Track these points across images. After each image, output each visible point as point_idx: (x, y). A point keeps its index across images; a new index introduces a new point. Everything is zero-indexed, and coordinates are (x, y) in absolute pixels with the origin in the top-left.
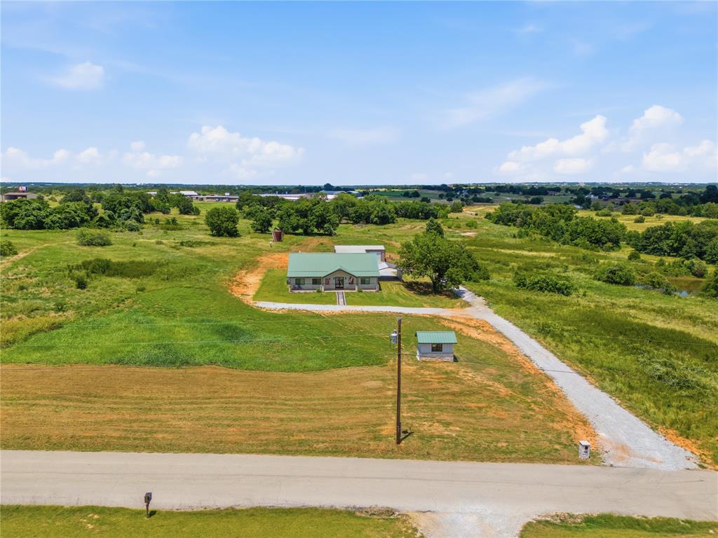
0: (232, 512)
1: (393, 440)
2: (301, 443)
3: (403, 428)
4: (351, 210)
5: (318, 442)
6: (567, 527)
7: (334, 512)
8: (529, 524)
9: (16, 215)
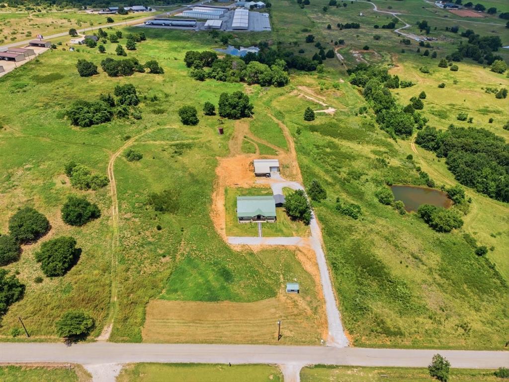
0: (245, 365)
1: (277, 339)
2: (256, 340)
3: (280, 334)
4: (260, 76)
5: (260, 340)
6: (310, 368)
7: (265, 365)
8: (303, 368)
9: (78, 118)
